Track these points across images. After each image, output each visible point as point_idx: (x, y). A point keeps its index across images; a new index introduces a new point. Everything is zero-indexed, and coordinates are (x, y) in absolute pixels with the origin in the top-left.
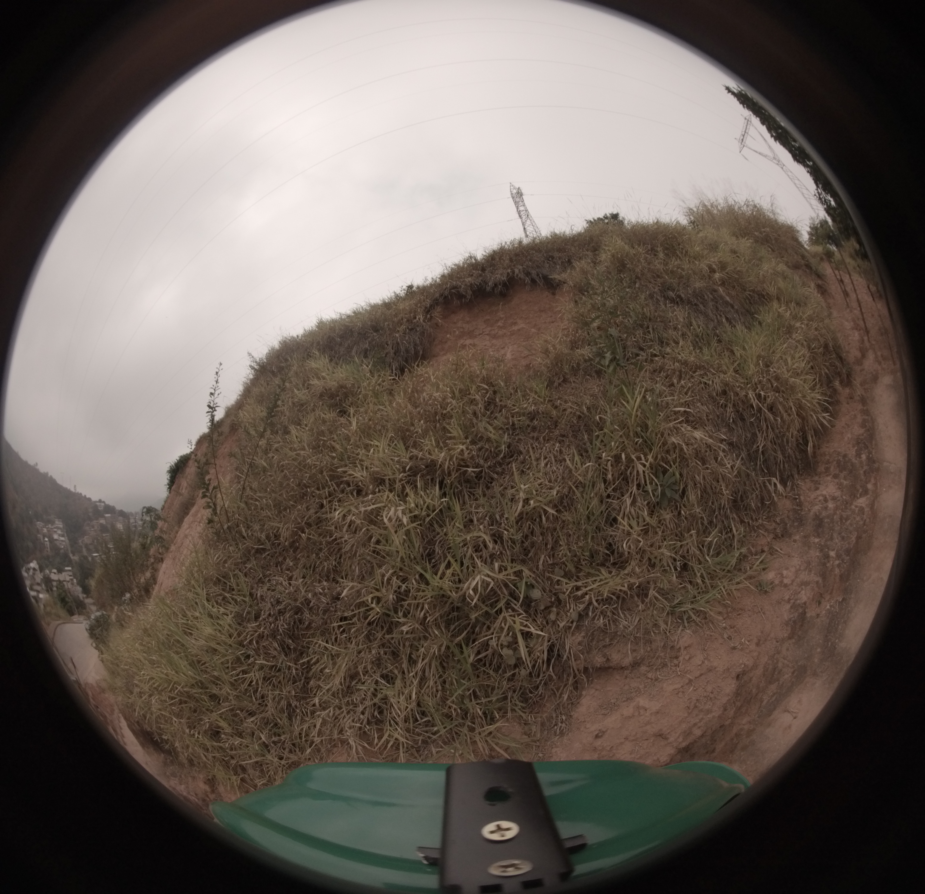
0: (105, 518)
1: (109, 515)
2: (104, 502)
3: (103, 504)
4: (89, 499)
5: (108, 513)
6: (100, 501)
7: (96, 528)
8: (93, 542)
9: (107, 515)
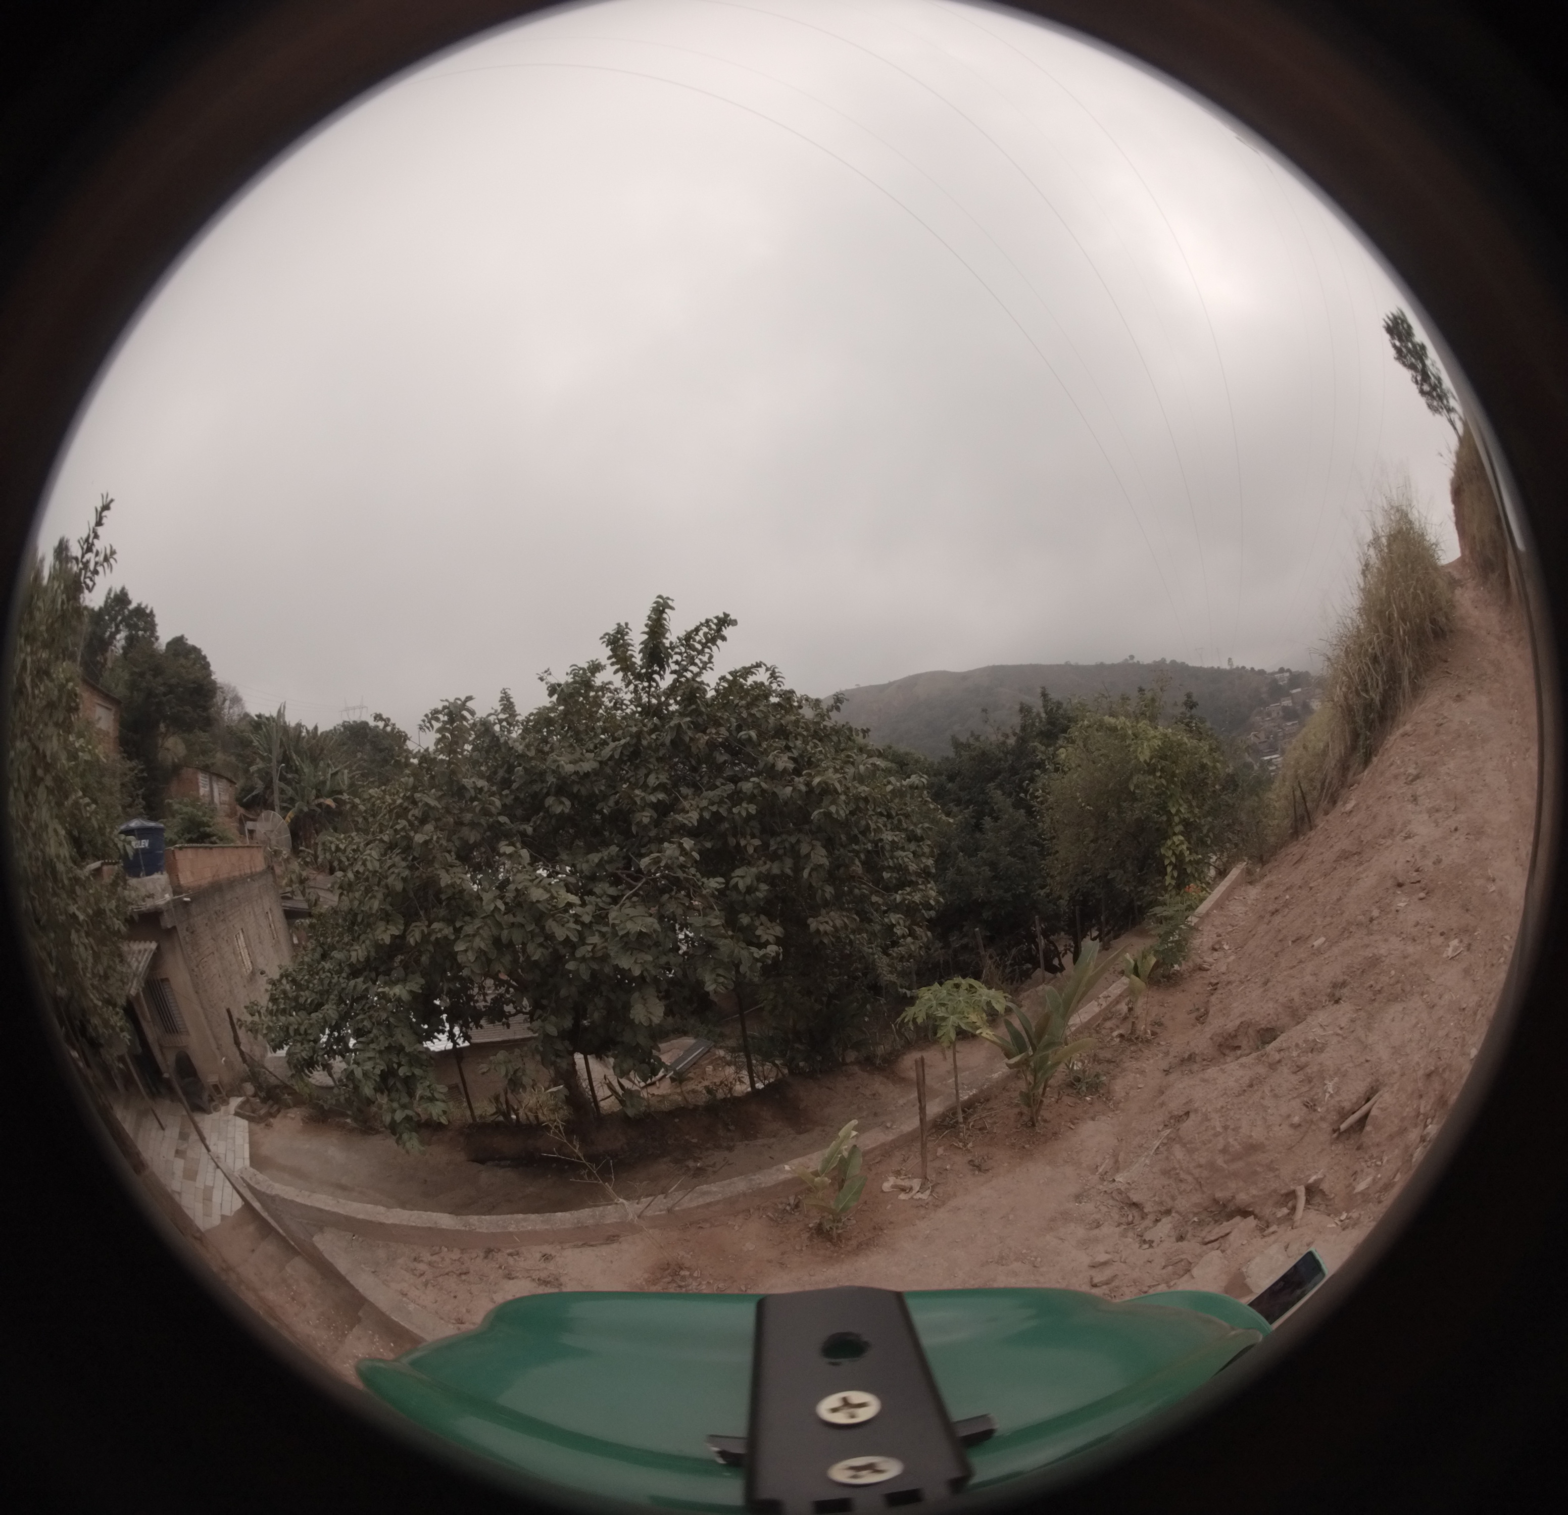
0: (1292, 696)
1: (1299, 690)
2: (1289, 670)
3: (1287, 674)
4: (1262, 672)
5: (1296, 688)
6: (1282, 670)
7: (1274, 715)
8: (1268, 738)
9: (1294, 691)
